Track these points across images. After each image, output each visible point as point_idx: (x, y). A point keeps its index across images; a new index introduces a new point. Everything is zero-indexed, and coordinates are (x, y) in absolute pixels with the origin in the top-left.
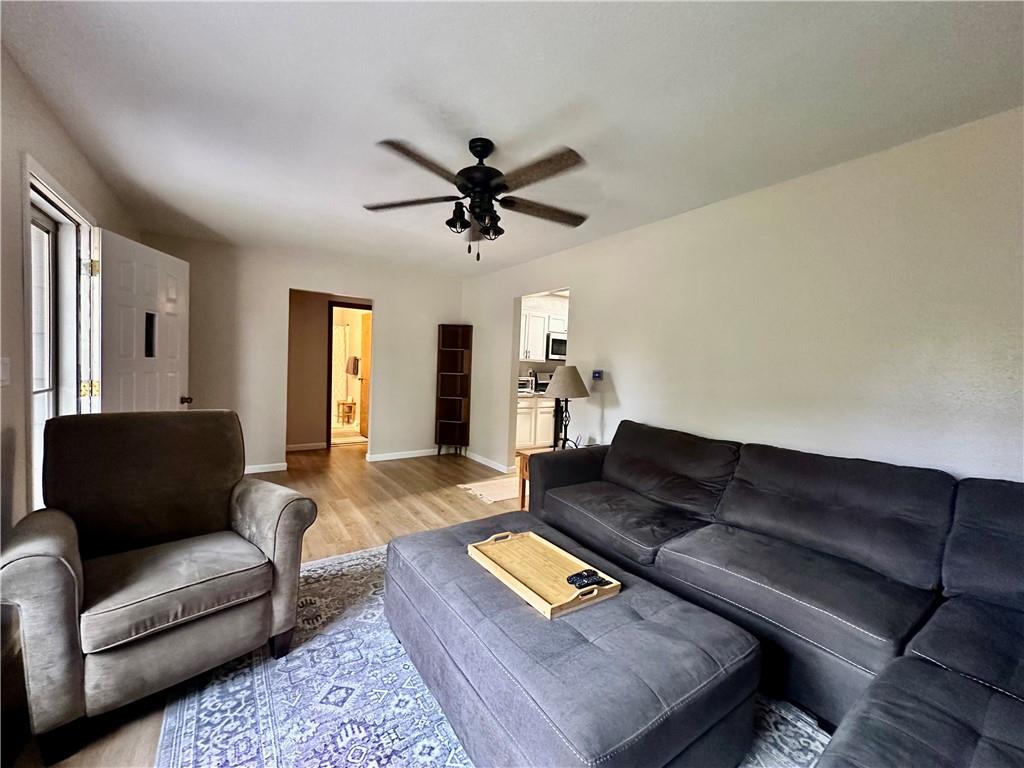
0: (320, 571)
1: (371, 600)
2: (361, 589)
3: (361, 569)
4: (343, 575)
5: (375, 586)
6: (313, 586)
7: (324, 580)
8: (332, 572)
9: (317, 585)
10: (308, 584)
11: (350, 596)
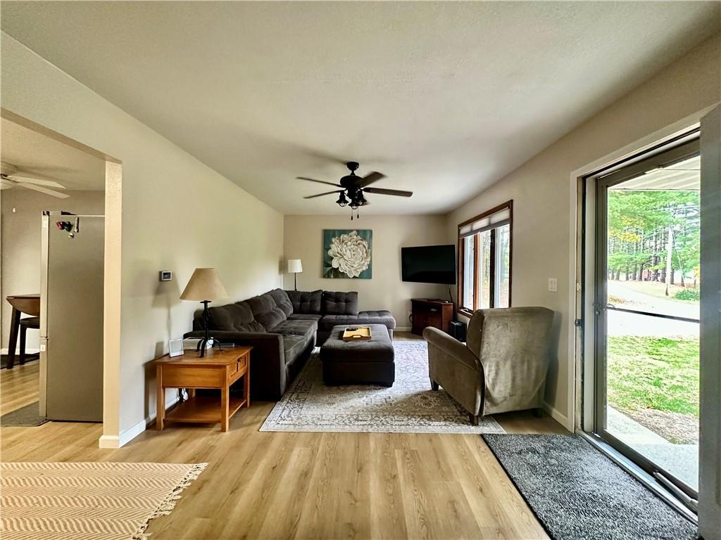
0: (422, 423)
1: (396, 399)
2: (399, 405)
3: (396, 417)
4: (408, 416)
5: (391, 404)
6: (426, 414)
7: (419, 416)
8: (414, 419)
9: (424, 414)
10: (429, 416)
11: (406, 403)
